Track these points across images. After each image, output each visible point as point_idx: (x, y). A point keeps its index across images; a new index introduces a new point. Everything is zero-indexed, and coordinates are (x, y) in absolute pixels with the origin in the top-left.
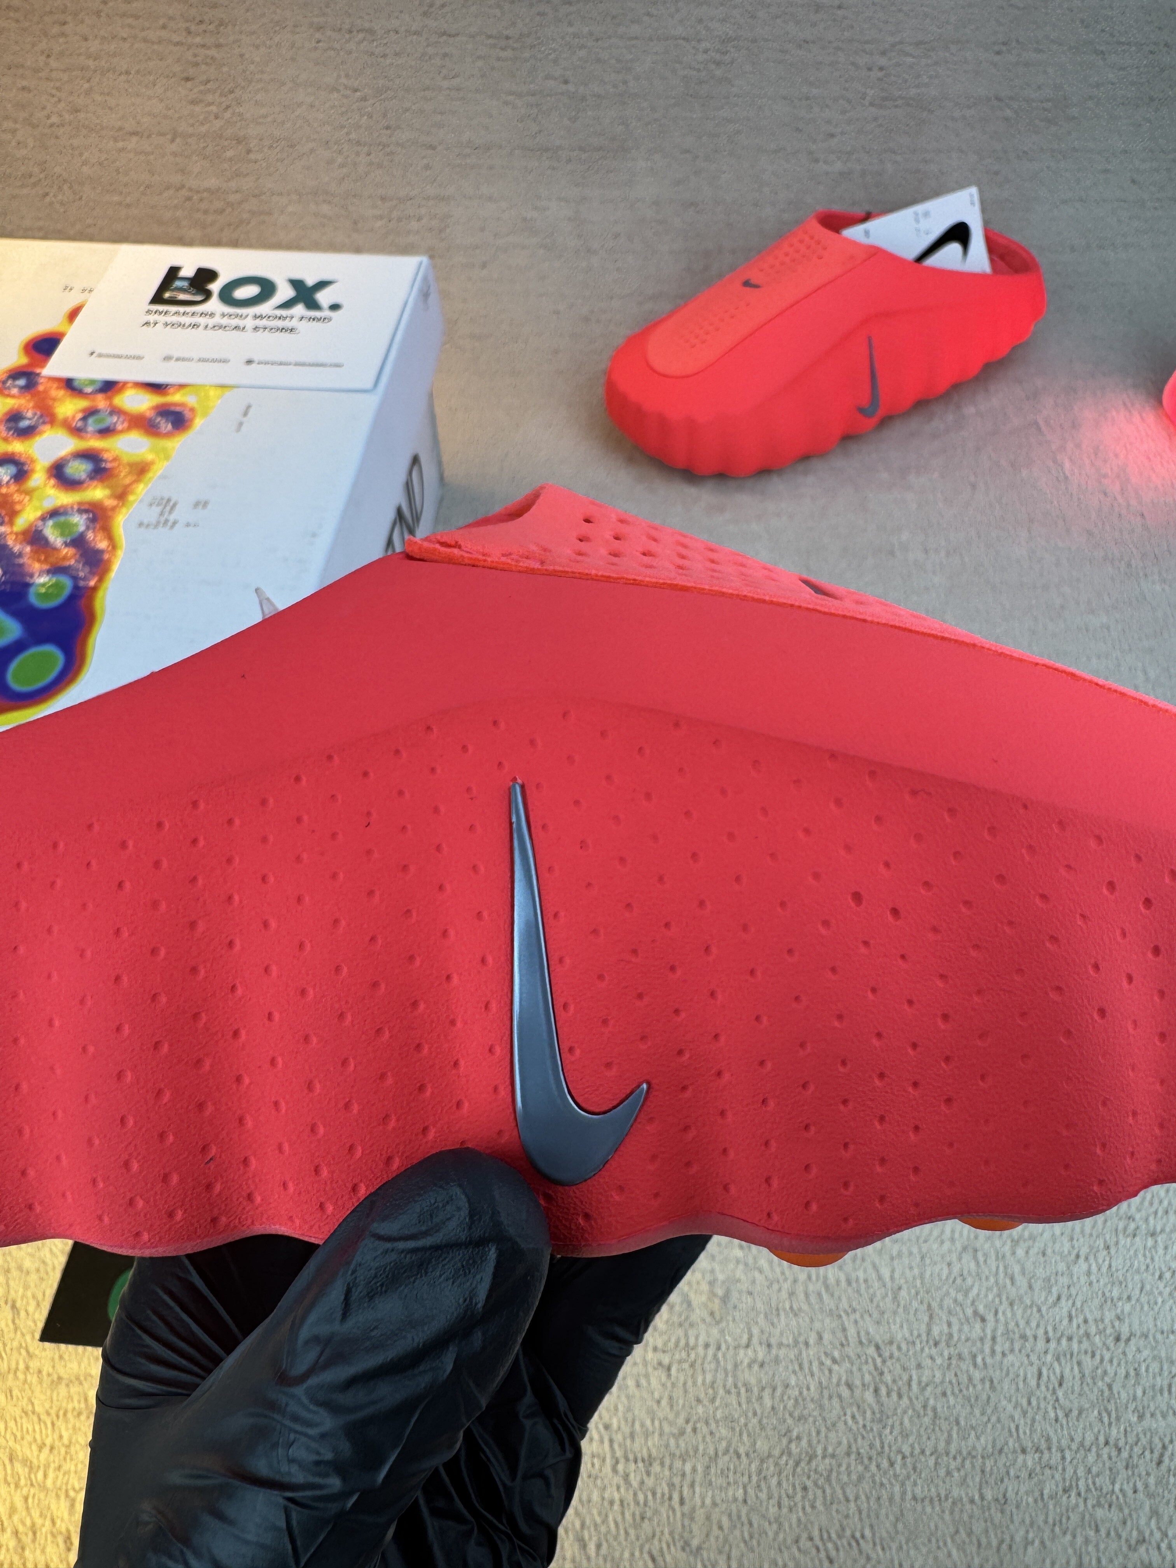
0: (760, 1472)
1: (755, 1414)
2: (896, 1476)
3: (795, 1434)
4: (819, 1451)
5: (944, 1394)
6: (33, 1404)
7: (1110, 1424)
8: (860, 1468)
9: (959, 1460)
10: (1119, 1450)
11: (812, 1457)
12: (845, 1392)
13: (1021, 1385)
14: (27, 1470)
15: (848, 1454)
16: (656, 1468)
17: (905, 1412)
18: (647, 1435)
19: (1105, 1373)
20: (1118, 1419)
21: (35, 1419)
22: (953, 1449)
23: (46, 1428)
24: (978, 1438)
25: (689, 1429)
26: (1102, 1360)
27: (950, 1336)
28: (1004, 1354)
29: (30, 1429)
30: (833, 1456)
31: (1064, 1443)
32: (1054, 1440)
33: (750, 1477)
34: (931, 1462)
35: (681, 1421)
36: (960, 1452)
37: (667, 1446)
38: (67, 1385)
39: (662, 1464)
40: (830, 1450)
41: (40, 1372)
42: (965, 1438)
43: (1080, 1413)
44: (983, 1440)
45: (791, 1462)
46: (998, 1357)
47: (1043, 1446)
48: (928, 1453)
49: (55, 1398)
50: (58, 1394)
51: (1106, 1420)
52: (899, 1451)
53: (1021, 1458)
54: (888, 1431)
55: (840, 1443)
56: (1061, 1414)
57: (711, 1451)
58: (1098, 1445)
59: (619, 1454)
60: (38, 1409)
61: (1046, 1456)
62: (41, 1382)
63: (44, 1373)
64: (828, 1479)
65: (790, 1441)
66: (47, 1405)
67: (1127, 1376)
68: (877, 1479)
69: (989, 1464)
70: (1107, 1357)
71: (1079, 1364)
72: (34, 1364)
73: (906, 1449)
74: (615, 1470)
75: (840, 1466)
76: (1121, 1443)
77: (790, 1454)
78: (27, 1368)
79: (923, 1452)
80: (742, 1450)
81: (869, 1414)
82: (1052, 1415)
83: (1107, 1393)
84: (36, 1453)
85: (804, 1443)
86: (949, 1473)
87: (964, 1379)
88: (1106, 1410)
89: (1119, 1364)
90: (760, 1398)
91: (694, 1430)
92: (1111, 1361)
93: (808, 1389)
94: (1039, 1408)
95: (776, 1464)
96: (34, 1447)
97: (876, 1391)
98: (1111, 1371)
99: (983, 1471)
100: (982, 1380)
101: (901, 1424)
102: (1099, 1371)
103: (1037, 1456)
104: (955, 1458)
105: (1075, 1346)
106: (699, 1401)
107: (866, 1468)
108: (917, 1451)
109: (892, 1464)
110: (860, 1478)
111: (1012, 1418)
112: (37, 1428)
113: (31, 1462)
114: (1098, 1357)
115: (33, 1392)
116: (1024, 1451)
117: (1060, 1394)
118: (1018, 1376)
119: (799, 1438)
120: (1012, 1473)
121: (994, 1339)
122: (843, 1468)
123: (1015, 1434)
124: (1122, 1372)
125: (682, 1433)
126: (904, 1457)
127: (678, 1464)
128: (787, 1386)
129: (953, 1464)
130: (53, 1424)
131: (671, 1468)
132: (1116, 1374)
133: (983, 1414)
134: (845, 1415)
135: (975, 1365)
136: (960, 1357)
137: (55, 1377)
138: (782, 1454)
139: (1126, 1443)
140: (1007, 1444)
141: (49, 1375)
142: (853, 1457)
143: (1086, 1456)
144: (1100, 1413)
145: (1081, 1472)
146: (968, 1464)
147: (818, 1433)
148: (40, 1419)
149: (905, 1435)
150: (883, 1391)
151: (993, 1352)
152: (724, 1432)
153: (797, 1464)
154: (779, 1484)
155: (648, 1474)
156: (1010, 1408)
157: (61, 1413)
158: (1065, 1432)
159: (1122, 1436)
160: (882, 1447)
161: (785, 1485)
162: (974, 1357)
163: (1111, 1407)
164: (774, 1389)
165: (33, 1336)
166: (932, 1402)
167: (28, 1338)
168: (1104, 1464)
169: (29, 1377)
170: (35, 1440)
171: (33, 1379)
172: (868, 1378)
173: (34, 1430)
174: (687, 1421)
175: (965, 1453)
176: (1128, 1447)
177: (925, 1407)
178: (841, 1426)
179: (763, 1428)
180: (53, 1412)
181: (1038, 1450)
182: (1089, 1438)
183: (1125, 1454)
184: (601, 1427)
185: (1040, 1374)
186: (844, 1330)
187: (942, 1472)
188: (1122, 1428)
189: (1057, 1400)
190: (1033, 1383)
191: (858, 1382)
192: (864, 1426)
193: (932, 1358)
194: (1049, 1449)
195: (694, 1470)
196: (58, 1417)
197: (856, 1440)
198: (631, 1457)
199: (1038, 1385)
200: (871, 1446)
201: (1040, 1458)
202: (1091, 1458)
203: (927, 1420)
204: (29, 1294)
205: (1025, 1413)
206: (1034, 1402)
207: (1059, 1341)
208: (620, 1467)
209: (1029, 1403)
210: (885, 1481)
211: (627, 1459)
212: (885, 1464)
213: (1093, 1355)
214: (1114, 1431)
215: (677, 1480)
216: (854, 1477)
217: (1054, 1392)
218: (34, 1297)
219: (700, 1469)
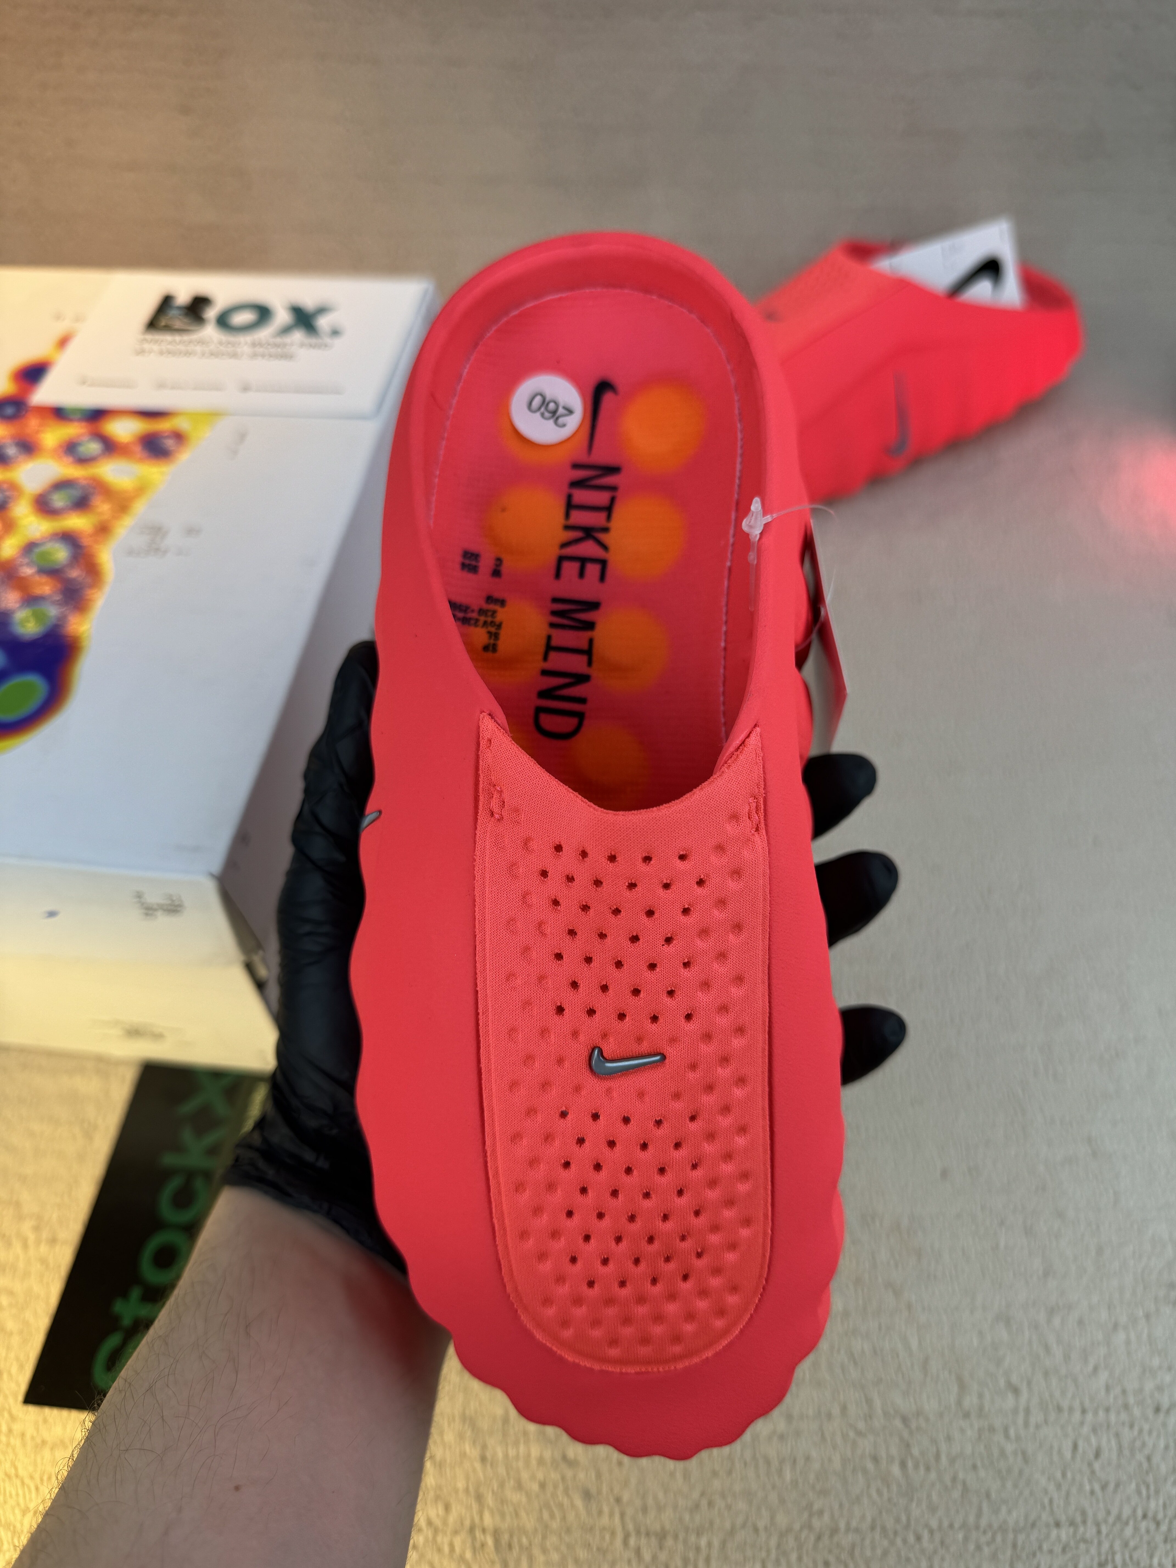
0: (779, 1546)
1: (774, 1487)
2: (923, 1551)
3: (816, 1507)
4: (842, 1525)
5: (974, 1467)
6: (16, 1469)
7: (1148, 1497)
8: (885, 1543)
9: (989, 1535)
10: (1158, 1524)
11: (834, 1531)
12: (870, 1466)
13: (1056, 1458)
14: (9, 1534)
15: (873, 1528)
16: (670, 1542)
17: (933, 1485)
18: (660, 1508)
19: (1144, 1445)
20: (1157, 1492)
21: (18, 1483)
22: (984, 1522)
23: (30, 1491)
24: (1009, 1512)
25: (704, 1503)
26: (1141, 1431)
27: (981, 1408)
28: (1038, 1427)
29: (14, 1493)
30: (857, 1530)
31: (1101, 1515)
32: (1090, 1514)
33: (768, 1552)
34: (960, 1536)
35: (696, 1495)
36: (990, 1526)
37: (681, 1520)
38: (52, 1449)
39: (676, 1537)
40: (854, 1524)
41: (23, 1435)
42: (996, 1511)
43: (1117, 1485)
44: (1014, 1514)
45: (812, 1538)
46: (1032, 1429)
47: (1079, 1519)
48: (957, 1526)
49: (39, 1460)
50: (42, 1458)
51: (1144, 1492)
52: (927, 1525)
53: (1054, 1532)
54: (914, 1505)
55: (863, 1517)
56: (1097, 1487)
57: (728, 1525)
58: (1135, 1520)
59: (630, 1527)
60: (21, 1472)
61: (1081, 1529)
62: (24, 1445)
63: (28, 1436)
64: (852, 1553)
65: (811, 1515)
66: (31, 1469)
67: (1167, 1448)
68: (903, 1554)
69: (1021, 1538)
70: (1146, 1427)
71: (1117, 1435)
72: (17, 1427)
73: (934, 1524)
74: (625, 1542)
75: (863, 1540)
76: (1160, 1516)
77: (810, 1527)
78: (10, 1431)
79: (951, 1526)
80: (761, 1525)
81: (894, 1487)
82: (1087, 1488)
83: (1145, 1465)
84: (19, 1517)
85: (826, 1517)
86: (979, 1548)
87: (996, 1452)
88: (1144, 1482)
89: (1158, 1436)
90: (780, 1472)
91: (711, 1504)
92: (1150, 1432)
93: (830, 1460)
94: (1074, 1479)
95: (797, 1539)
96: (17, 1511)
97: (903, 1465)
98: (1150, 1443)
99: (1015, 1546)
100: (1015, 1453)
101: (929, 1496)
102: (1138, 1444)
103: (1071, 1530)
104: (985, 1532)
105: (1113, 1417)
106: (715, 1474)
107: (892, 1543)
108: (946, 1524)
109: (919, 1538)
110: (885, 1553)
111: (1046, 1491)
112: (20, 1492)
113: (14, 1527)
114: (1136, 1428)
115: (16, 1455)
116: (1058, 1525)
117: (1097, 1466)
118: (1051, 1447)
119: (821, 1513)
120: (1045, 1547)
121: (1027, 1411)
122: (867, 1542)
123: (1048, 1508)
124: (1162, 1444)
125: (697, 1506)
126: (931, 1532)
127: (693, 1538)
128: (808, 1459)
129: (983, 1539)
130: (37, 1489)
131: (685, 1542)
132: (1154, 1446)
133: (1015, 1486)
134: (868, 1486)
135: (1007, 1436)
136: (992, 1429)
137: (39, 1441)
138: (802, 1528)
139: (1165, 1516)
140: (1039, 1517)
141: (33, 1438)
142: (878, 1529)
143: (1122, 1530)
144: (1138, 1486)
145: (1117, 1545)
146: (999, 1538)
147: (841, 1506)
148: (23, 1483)
149: (933, 1509)
150: (910, 1464)
151: (1026, 1424)
152: (741, 1505)
153: (819, 1538)
154: (800, 1559)
155: (661, 1548)
156: (1043, 1481)
157: (45, 1478)
158: (1101, 1505)
159: (1161, 1509)
160: (908, 1520)
161: (805, 1559)
162: (1006, 1430)
163: (1150, 1479)
164: (795, 1461)
165: (16, 1400)
166: (961, 1475)
167: (11, 1400)
168: (1141, 1538)
169: (12, 1441)
170: (18, 1504)
171: (16, 1442)
172: (894, 1451)
173: (17, 1495)
174: (703, 1494)
175: (995, 1526)
176: (1167, 1521)
177: (954, 1479)
178: (865, 1500)
179: (782, 1501)
180: (37, 1476)
181: (1072, 1523)
182: (1127, 1512)
183: (1164, 1528)
184: (612, 1500)
185: (1075, 1447)
186: (869, 1402)
187: (972, 1547)
188: (1161, 1502)
189: (1093, 1472)
190: (1068, 1455)
191: (883, 1454)
192: (890, 1500)
193: (962, 1431)
194: (1084, 1522)
195: (709, 1545)
196: (42, 1480)
197: (880, 1513)
198: (643, 1530)
199: (1073, 1457)
200: (898, 1520)
201: (1075, 1533)
202: (1129, 1531)
203: (956, 1494)
204: (12, 1355)
205: (1059, 1487)
206: (1069, 1475)
207: (1096, 1413)
208: (632, 1541)
209: (1064, 1475)
210: (911, 1555)
211: (638, 1533)
212: (911, 1539)
213: (1131, 1426)
214: (1153, 1504)
215: (691, 1555)
216: (879, 1552)
217: (1090, 1465)
218: (17, 1359)
219: (716, 1543)
